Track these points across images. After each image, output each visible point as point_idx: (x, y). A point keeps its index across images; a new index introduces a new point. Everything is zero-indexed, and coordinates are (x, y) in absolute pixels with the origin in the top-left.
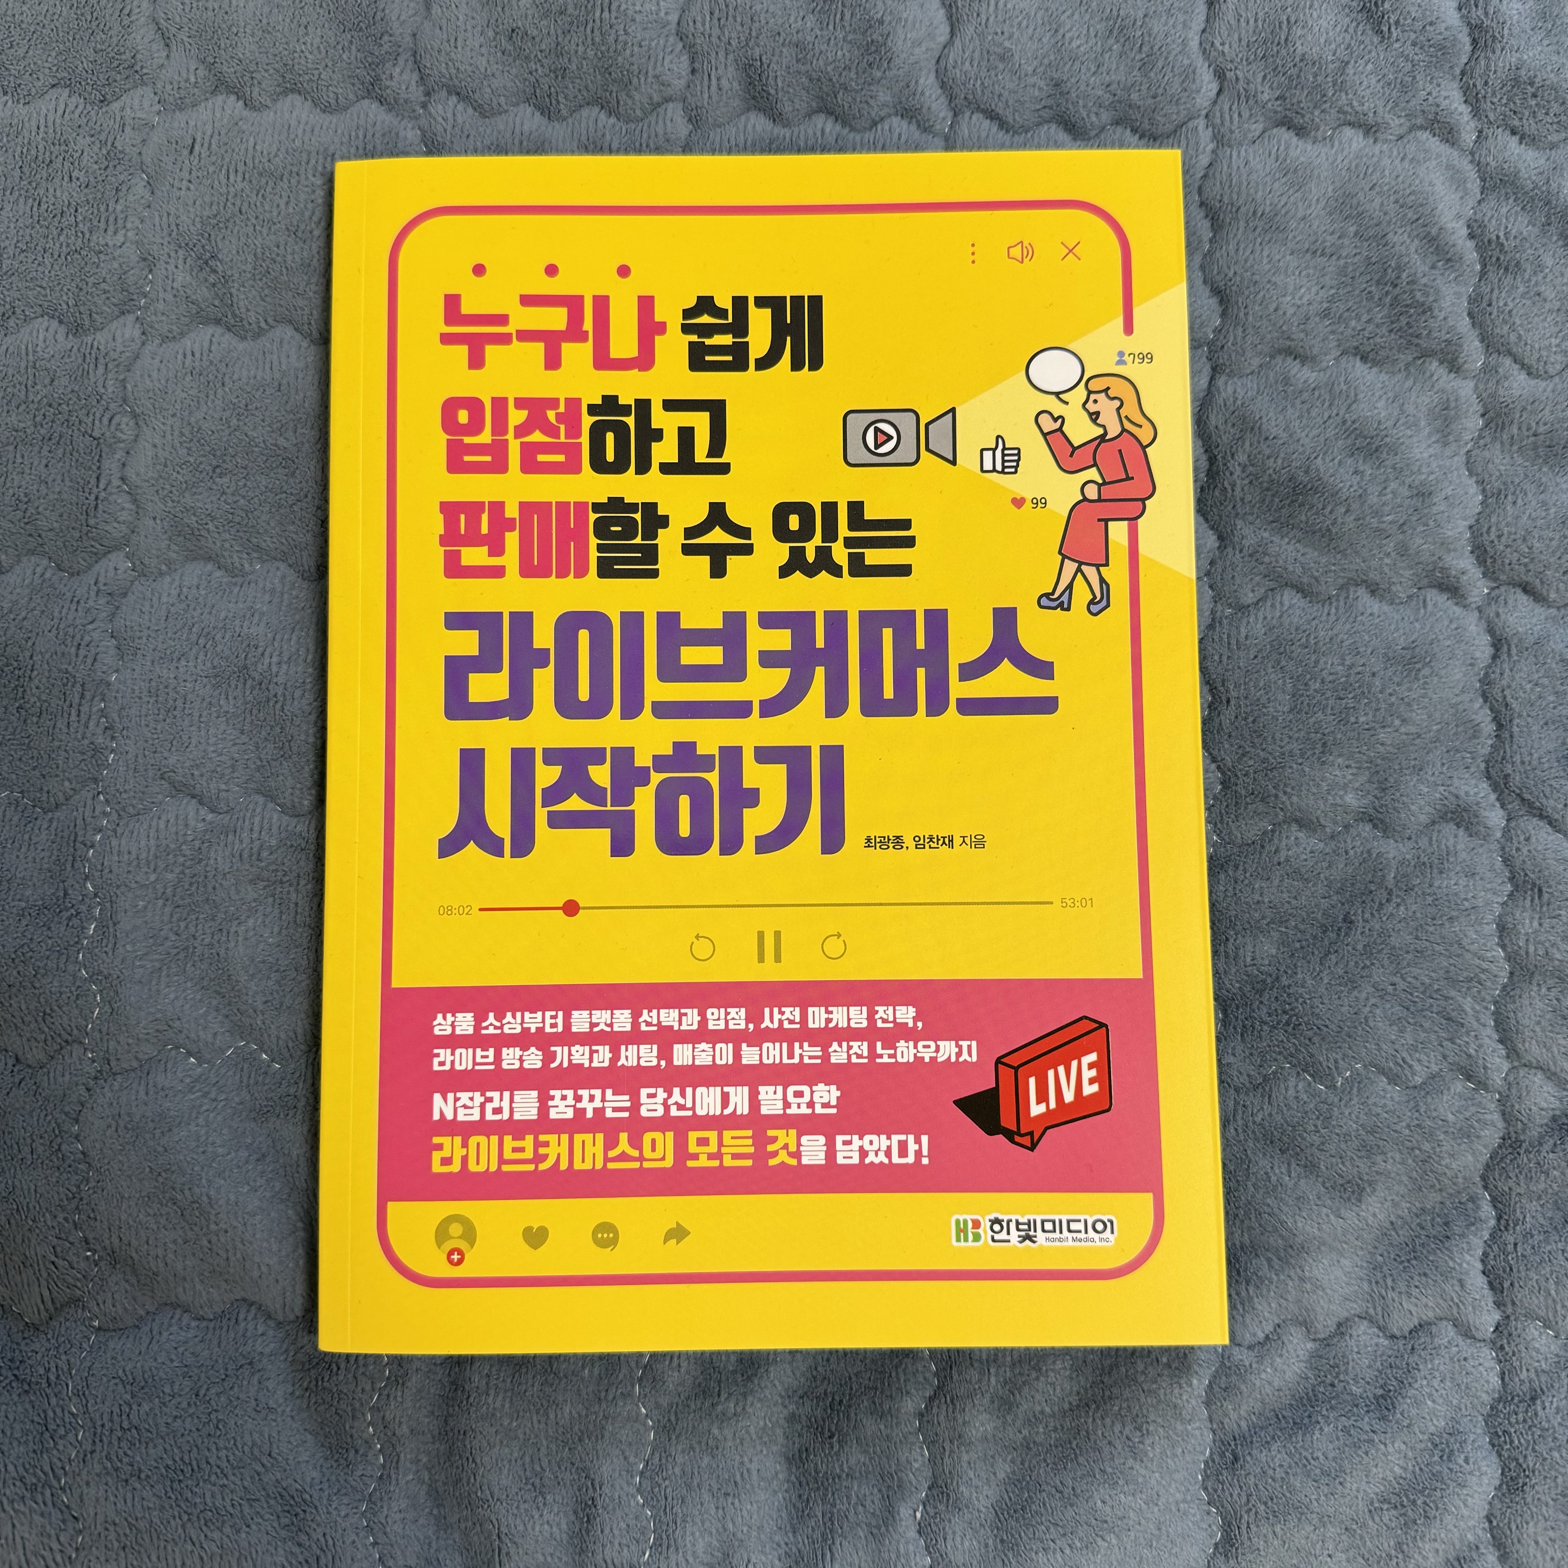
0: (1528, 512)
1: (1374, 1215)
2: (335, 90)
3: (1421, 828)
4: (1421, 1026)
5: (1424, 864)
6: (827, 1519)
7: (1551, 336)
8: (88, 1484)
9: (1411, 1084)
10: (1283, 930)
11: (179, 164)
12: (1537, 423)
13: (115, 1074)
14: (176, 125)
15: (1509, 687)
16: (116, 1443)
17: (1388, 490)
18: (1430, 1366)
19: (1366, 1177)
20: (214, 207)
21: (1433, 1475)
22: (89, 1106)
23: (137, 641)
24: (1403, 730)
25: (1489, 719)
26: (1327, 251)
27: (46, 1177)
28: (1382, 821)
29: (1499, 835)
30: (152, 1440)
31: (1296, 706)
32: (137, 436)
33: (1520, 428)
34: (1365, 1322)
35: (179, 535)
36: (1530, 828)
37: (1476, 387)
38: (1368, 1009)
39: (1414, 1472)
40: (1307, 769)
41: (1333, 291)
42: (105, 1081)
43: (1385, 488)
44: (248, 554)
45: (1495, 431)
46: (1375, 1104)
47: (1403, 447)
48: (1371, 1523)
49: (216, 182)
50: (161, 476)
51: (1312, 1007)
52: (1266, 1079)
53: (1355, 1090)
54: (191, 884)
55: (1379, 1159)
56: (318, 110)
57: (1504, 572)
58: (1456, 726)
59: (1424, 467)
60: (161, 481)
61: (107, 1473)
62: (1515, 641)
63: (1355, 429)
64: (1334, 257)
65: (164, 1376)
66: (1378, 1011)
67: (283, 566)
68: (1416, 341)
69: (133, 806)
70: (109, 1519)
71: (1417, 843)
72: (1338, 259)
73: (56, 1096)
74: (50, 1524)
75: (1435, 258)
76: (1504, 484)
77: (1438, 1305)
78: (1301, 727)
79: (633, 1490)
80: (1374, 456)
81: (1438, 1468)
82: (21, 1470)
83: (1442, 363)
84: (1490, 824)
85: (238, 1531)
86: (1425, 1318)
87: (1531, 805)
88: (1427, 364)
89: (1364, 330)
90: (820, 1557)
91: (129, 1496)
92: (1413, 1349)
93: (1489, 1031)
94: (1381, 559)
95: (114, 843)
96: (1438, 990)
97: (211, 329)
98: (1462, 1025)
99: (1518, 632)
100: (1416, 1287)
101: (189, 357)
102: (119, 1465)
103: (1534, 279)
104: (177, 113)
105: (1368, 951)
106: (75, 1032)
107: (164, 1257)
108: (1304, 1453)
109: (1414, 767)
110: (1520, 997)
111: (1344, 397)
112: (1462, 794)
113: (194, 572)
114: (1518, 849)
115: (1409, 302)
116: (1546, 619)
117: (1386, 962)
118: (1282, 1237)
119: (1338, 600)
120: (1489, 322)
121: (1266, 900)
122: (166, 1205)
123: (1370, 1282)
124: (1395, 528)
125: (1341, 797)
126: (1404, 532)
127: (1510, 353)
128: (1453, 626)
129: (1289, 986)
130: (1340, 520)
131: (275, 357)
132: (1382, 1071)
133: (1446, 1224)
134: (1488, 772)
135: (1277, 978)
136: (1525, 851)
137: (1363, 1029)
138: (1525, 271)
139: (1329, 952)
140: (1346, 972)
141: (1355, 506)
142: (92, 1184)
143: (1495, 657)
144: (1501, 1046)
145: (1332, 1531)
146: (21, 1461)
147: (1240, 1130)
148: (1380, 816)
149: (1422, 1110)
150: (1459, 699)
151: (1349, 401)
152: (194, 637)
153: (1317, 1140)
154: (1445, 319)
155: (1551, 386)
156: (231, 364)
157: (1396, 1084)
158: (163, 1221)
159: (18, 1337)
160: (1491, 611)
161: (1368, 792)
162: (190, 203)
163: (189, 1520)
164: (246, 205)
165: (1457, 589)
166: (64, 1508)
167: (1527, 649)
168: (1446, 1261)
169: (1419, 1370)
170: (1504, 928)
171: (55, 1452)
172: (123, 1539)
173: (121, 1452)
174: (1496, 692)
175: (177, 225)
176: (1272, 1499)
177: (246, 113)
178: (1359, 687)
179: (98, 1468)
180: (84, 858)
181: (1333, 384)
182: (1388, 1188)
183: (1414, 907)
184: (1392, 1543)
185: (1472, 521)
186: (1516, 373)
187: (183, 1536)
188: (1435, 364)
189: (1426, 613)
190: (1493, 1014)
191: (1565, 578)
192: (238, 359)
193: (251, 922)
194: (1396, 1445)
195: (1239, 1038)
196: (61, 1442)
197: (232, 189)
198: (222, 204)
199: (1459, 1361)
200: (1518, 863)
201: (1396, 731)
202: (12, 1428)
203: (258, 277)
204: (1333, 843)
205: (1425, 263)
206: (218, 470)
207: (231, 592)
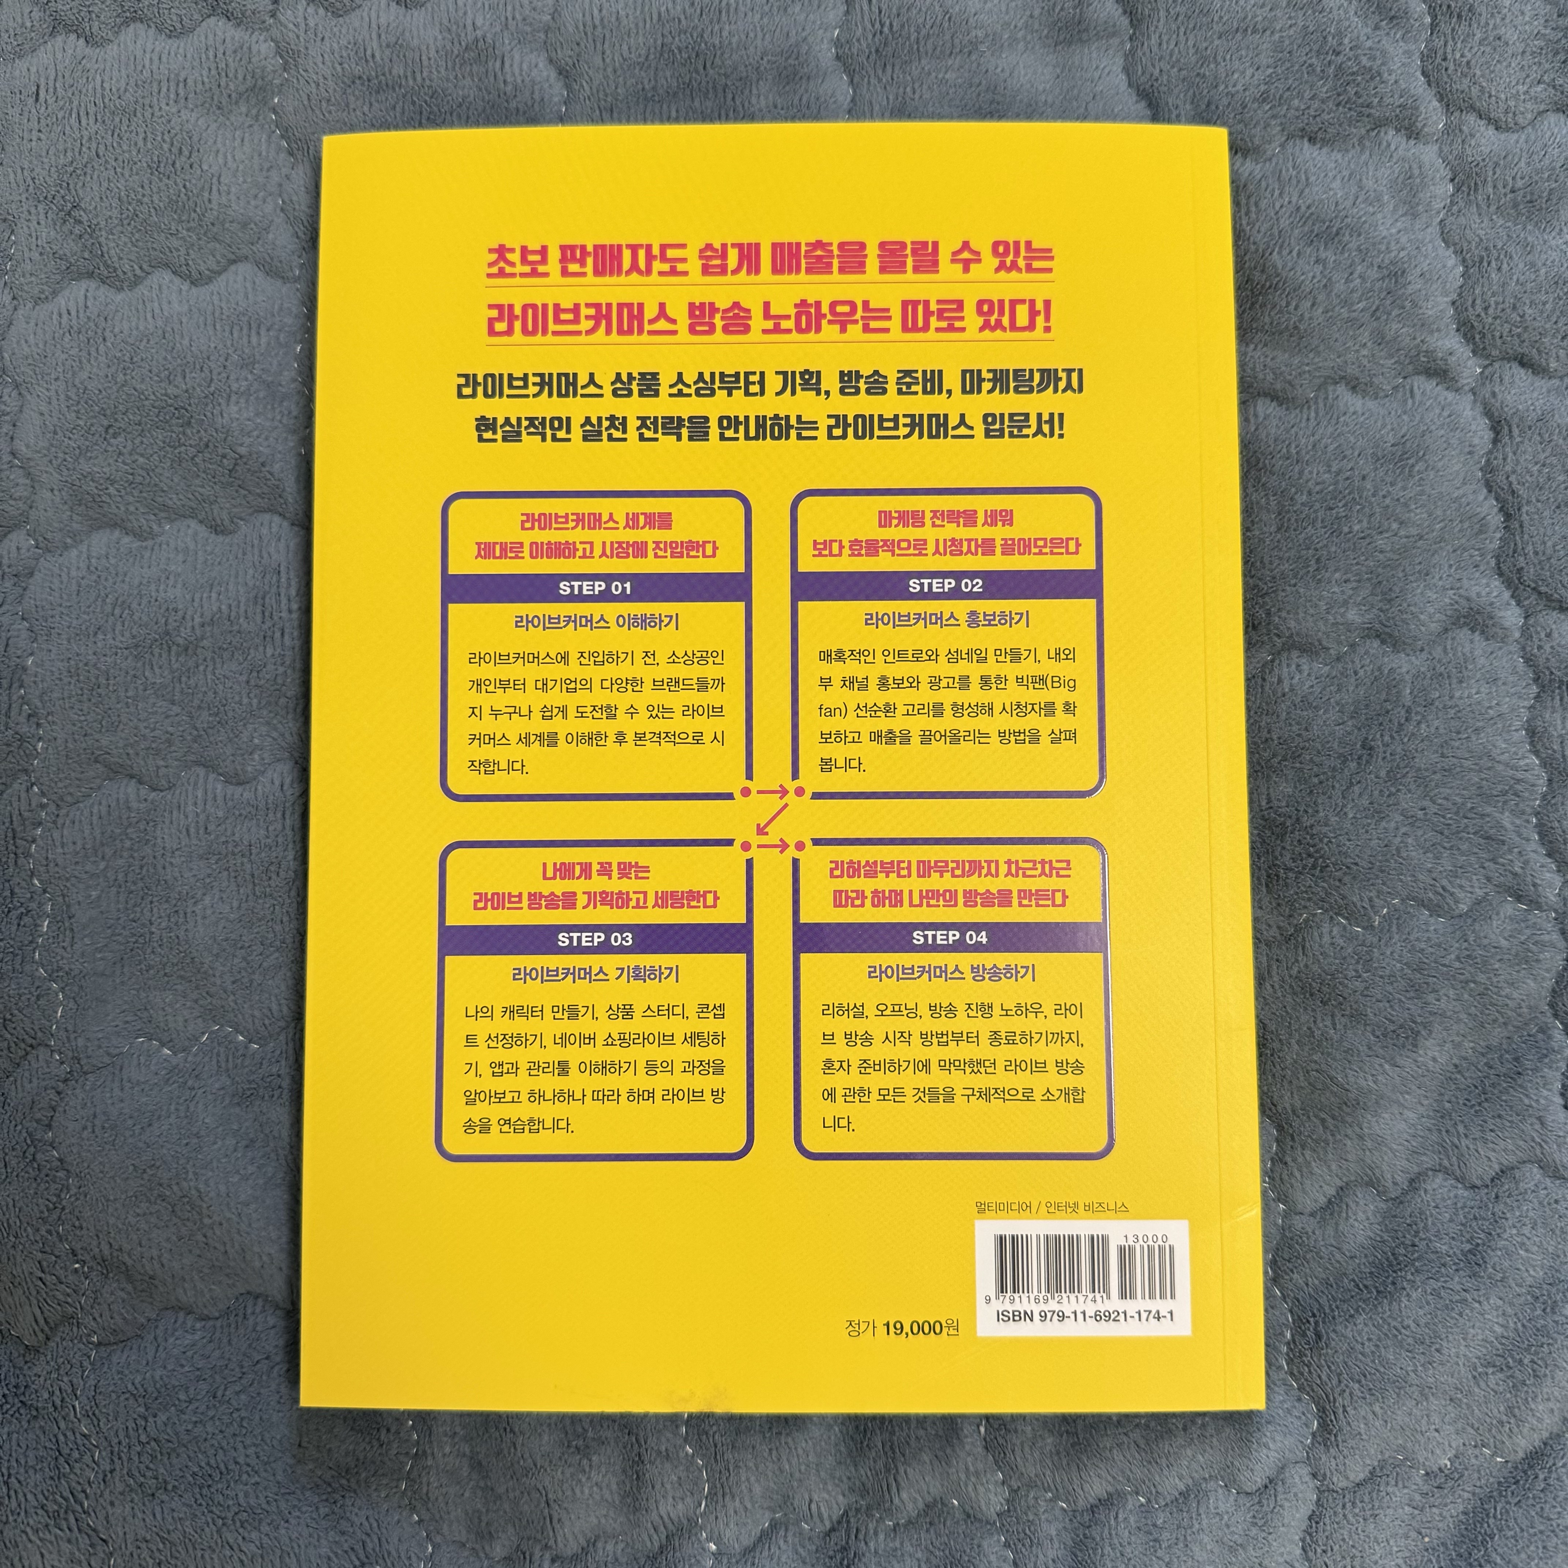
0: (1515, 278)
1: (1434, 1059)
2: (179, 12)
3: (1433, 638)
4: (1459, 849)
5: (1441, 674)
6: (887, 1448)
7: (1517, 84)
8: (112, 1504)
9: (1457, 912)
10: (1298, 765)
11: (26, 114)
12: (1514, 178)
13: (86, 1073)
14: (17, 73)
15: (1514, 472)
16: (136, 1458)
17: (1356, 275)
18: (1518, 1214)
19: (1419, 1019)
20: (69, 154)
21: (1538, 1330)
22: (61, 1109)
23: (50, 620)
24: (1402, 533)
25: (1496, 510)
26: (1259, 26)
27: (23, 1191)
28: (1390, 636)
29: (1517, 635)
30: (174, 1450)
31: (1282, 525)
32: (22, 406)
33: (1495, 187)
34: (1440, 1175)
35: (80, 505)
36: (1551, 622)
37: (1441, 150)
38: (1399, 839)
39: (1516, 1330)
40: (1302, 590)
41: (1270, 71)
42: (77, 1081)
43: (1351, 274)
44: (155, 515)
45: (1469, 194)
46: (1418, 939)
47: (1367, 226)
48: (1476, 1390)
49: (68, 128)
50: (52, 445)
51: (1339, 846)
52: (1298, 929)
53: (1394, 929)
54: (141, 867)
55: (1431, 998)
56: (163, 36)
57: (1495, 346)
58: (1461, 522)
59: (1393, 243)
60: (53, 449)
61: (131, 1490)
62: (1516, 420)
63: (1312, 214)
64: (1268, 33)
65: (177, 1384)
66: (1410, 840)
67: (193, 524)
68: (1366, 111)
69: (71, 794)
70: (139, 1537)
71: (1430, 653)
72: (1272, 33)
73: (24, 1104)
74: (79, 1550)
75: (1377, 18)
76: (1486, 249)
77: (1518, 1147)
78: (1290, 545)
79: (680, 1442)
80: (1336, 240)
81: (1542, 1322)
82: (40, 1497)
83: (1398, 130)
84: (1507, 624)
85: (277, 1528)
86: (1505, 1162)
87: (1549, 598)
88: (1382, 134)
89: (1308, 108)
90: (885, 1488)
91: (158, 1510)
92: (1497, 1197)
93: (1533, 846)
94: (1357, 351)
95: (56, 835)
96: (1473, 808)
97: (84, 284)
98: (1503, 842)
99: (1518, 410)
100: (1491, 1130)
101: (65, 315)
102: (142, 1479)
103: (1491, 22)
104: (17, 61)
105: (1392, 776)
106: (40, 1034)
107: (159, 1257)
108: (1393, 1323)
109: (1419, 572)
110: (1563, 804)
111: (1294, 182)
112: (1473, 595)
113: (100, 541)
114: (1540, 648)
115: (1355, 69)
116: (1549, 391)
117: (1413, 787)
118: (1335, 1094)
119: (1316, 403)
120: (1445, 79)
121: (1275, 737)
122: (155, 1203)
123: (1439, 1131)
124: (1367, 315)
125: (1343, 615)
126: (1378, 319)
127: (1472, 108)
128: (1445, 414)
129: (1312, 826)
130: (1307, 316)
131: (156, 304)
132: (1422, 904)
133: (1517, 1059)
134: (1499, 568)
135: (1298, 819)
136: (1547, 647)
137: (1396, 861)
138: (1480, 15)
139: (1351, 784)
140: (1371, 803)
141: (1321, 297)
142: (73, 1191)
143: (1495, 441)
144: (1549, 860)
145: (1435, 1403)
146: (39, 1489)
147: (1277, 987)
148: (1387, 630)
149: (1471, 939)
150: (1461, 492)
151: (1300, 186)
152: (108, 609)
153: (1358, 985)
154: (1396, 82)
155: (1523, 137)
156: (110, 317)
157: (1439, 916)
158: (153, 1220)
159: (20, 1362)
160: (1486, 392)
161: (1372, 606)
162: (44, 154)
163: (224, 1524)
164: (102, 148)
165: (1445, 372)
166: (90, 1532)
167: (1530, 428)
168: (1521, 1100)
169: (1507, 1219)
170: (1534, 733)
171: (72, 1476)
172: (157, 1554)
173: (142, 1466)
174: (1501, 478)
175: (33, 179)
176: (1365, 1376)
177: (88, 51)
178: (1349, 494)
179: (120, 1487)
180: (28, 855)
181: (1281, 171)
182: (1446, 1029)
183: (1436, 723)
184: (1502, 1409)
185: (1454, 296)
186: (1482, 129)
187: (219, 1541)
188: (1391, 132)
189: (1414, 403)
190: (1536, 826)
191: (1565, 343)
192: (117, 311)
193: (207, 900)
194: (1492, 1301)
195: (1264, 889)
196: (77, 1465)
197: (85, 133)
198: (77, 150)
199: (1549, 1204)
200: (1541, 661)
201: (1396, 535)
202: (26, 1456)
203: (125, 222)
204: (1340, 666)
205: (1367, 25)
206: (111, 431)
207: (142, 557)
